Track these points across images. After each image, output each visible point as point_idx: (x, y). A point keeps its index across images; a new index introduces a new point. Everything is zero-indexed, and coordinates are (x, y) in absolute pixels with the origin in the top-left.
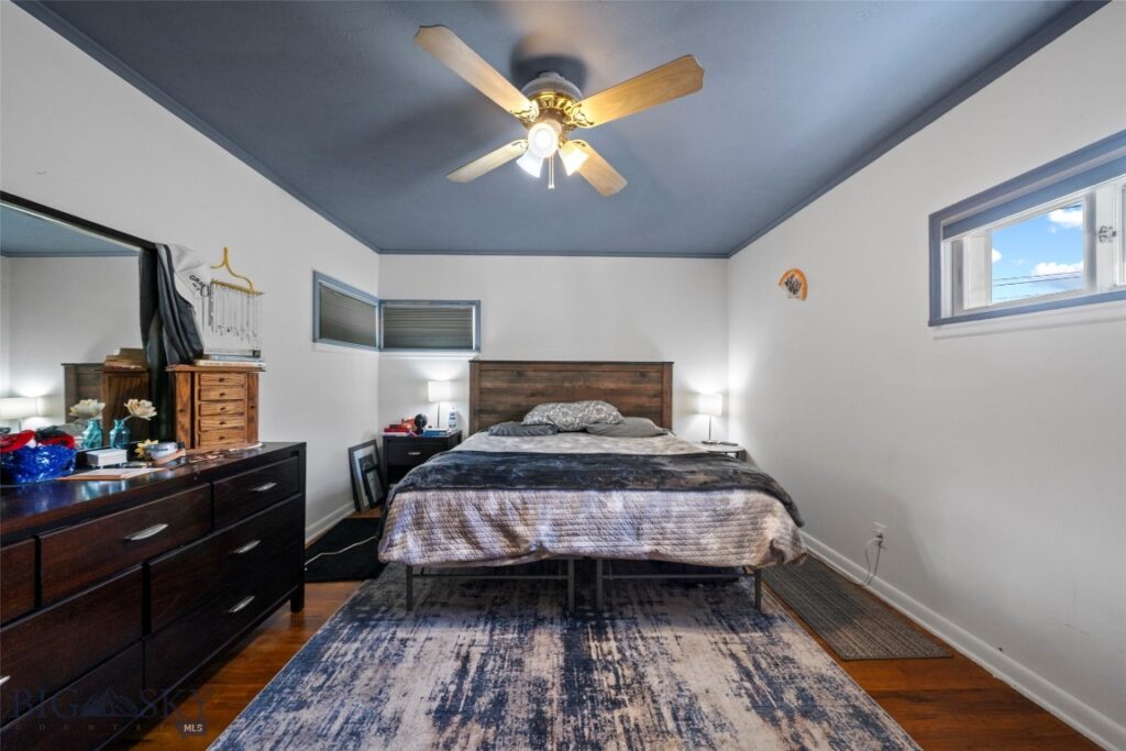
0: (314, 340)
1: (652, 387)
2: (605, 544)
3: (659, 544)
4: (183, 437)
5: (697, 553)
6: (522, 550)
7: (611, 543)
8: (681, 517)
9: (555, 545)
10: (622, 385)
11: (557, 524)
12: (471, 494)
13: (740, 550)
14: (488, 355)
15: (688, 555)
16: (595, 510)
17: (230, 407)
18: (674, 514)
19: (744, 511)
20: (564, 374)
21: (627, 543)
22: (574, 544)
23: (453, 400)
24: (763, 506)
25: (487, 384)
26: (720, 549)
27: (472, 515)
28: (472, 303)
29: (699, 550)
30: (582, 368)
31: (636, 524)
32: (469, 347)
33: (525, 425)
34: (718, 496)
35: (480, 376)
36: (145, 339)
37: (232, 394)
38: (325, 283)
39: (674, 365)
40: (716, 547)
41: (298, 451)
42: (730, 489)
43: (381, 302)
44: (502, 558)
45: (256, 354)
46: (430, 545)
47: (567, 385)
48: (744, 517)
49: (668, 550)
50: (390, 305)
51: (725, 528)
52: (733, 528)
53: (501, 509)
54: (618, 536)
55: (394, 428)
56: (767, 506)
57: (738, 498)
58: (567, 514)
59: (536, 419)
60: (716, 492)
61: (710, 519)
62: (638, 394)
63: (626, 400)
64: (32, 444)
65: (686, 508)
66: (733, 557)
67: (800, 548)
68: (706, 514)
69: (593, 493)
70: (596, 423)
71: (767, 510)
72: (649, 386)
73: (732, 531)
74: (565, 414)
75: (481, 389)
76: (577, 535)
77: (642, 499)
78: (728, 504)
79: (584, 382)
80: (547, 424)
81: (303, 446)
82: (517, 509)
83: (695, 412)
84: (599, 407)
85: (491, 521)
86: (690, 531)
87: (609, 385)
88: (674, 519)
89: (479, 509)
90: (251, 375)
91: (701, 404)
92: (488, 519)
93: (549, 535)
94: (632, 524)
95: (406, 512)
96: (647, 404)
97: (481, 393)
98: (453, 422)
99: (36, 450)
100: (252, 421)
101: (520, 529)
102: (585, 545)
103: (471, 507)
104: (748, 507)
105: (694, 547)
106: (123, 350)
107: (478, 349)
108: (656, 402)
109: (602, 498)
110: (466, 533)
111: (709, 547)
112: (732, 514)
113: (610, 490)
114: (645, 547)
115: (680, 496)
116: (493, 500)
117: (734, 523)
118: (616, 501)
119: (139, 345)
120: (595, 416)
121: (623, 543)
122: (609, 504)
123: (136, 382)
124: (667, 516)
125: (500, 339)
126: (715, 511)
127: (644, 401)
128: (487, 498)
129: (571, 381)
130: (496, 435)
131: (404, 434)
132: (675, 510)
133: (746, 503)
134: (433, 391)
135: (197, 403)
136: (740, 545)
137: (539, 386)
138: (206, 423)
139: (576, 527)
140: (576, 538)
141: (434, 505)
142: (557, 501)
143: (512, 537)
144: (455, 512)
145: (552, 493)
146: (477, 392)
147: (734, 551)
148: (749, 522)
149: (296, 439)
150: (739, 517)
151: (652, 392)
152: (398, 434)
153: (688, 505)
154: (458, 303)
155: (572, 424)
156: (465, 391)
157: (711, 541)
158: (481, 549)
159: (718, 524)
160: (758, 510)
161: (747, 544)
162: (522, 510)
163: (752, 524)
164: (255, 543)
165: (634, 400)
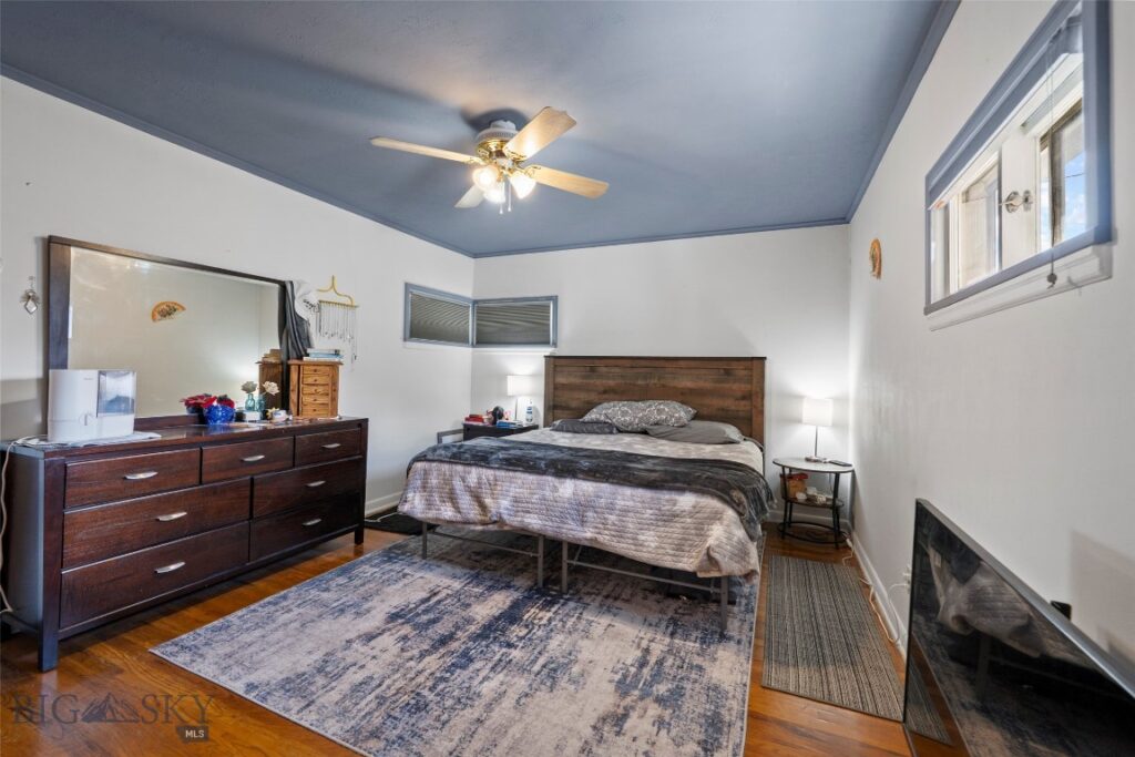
0: (405, 340)
1: (739, 387)
2: (551, 524)
3: (599, 533)
4: (293, 408)
5: (633, 547)
6: (487, 519)
7: (556, 524)
8: (625, 511)
9: (512, 518)
10: (701, 384)
11: (516, 500)
12: (460, 468)
13: (677, 553)
14: (563, 351)
15: (623, 548)
16: (548, 493)
17: (320, 389)
18: (618, 507)
19: (691, 515)
20: (636, 370)
21: (569, 527)
22: (526, 520)
23: (532, 395)
24: (711, 512)
25: (561, 380)
26: (657, 547)
27: (458, 485)
28: (549, 298)
29: (636, 545)
30: (657, 364)
31: (581, 509)
32: (546, 343)
33: (584, 423)
34: (665, 496)
35: (555, 371)
36: (281, 343)
37: (321, 380)
38: (415, 292)
39: (767, 363)
40: (653, 545)
41: (362, 425)
42: (681, 490)
43: (475, 302)
44: (474, 523)
45: (337, 353)
46: (429, 504)
47: (640, 382)
48: (689, 520)
49: (608, 541)
50: (481, 305)
51: (667, 529)
52: (676, 530)
53: (479, 483)
54: (562, 518)
55: (473, 417)
56: (716, 513)
57: (687, 501)
58: (524, 493)
59: (593, 416)
60: (665, 492)
61: (652, 517)
62: (722, 395)
63: (707, 401)
64: (215, 403)
65: (631, 503)
66: (669, 558)
67: (749, 563)
68: (651, 512)
69: (550, 478)
70: (656, 424)
71: (716, 517)
72: (735, 386)
73: (673, 532)
74: (624, 414)
75: (555, 385)
76: (529, 512)
77: (591, 489)
78: (675, 505)
79: (659, 379)
80: (605, 423)
81: (366, 420)
82: (490, 484)
83: (799, 421)
84: (662, 407)
85: (471, 491)
86: (630, 525)
87: (686, 383)
88: (617, 512)
89: (464, 482)
90: (334, 366)
91: (807, 411)
92: (469, 489)
93: (507, 509)
94: (578, 511)
95: (417, 477)
96: (733, 408)
97: (555, 388)
98: (530, 416)
99: (216, 407)
100: (334, 400)
101: (488, 501)
102: (534, 522)
103: (458, 478)
104: (696, 510)
105: (631, 541)
106: (272, 350)
107: (555, 345)
108: (743, 406)
109: (557, 484)
110: (452, 498)
111: (646, 544)
112: (677, 516)
113: (565, 477)
114: (586, 534)
115: (628, 491)
116: (475, 474)
117: (678, 525)
118: (568, 488)
119: (278, 347)
120: (656, 417)
121: (566, 526)
122: (561, 490)
123: (276, 371)
124: (611, 508)
125: (576, 335)
126: (660, 510)
127: (729, 404)
128: (469, 473)
129: (645, 378)
130: (557, 430)
131: (481, 424)
132: (620, 503)
133: (694, 507)
134: (513, 385)
135: (301, 385)
136: (679, 548)
137: (611, 383)
138: (306, 399)
139: (530, 505)
140: (528, 515)
141: (435, 473)
142: (519, 481)
143: (483, 507)
144: (447, 481)
145: (518, 474)
146: (552, 387)
147: (671, 552)
148: (692, 526)
149: (361, 416)
150: (682, 520)
151: (739, 394)
152: (475, 423)
153: (634, 500)
154: (536, 299)
155: (631, 424)
156: (539, 386)
157: (652, 538)
158: (460, 512)
159: (660, 523)
160: (706, 515)
161: (688, 549)
162: (493, 485)
163: (696, 529)
164: (322, 482)
165: (717, 403)
